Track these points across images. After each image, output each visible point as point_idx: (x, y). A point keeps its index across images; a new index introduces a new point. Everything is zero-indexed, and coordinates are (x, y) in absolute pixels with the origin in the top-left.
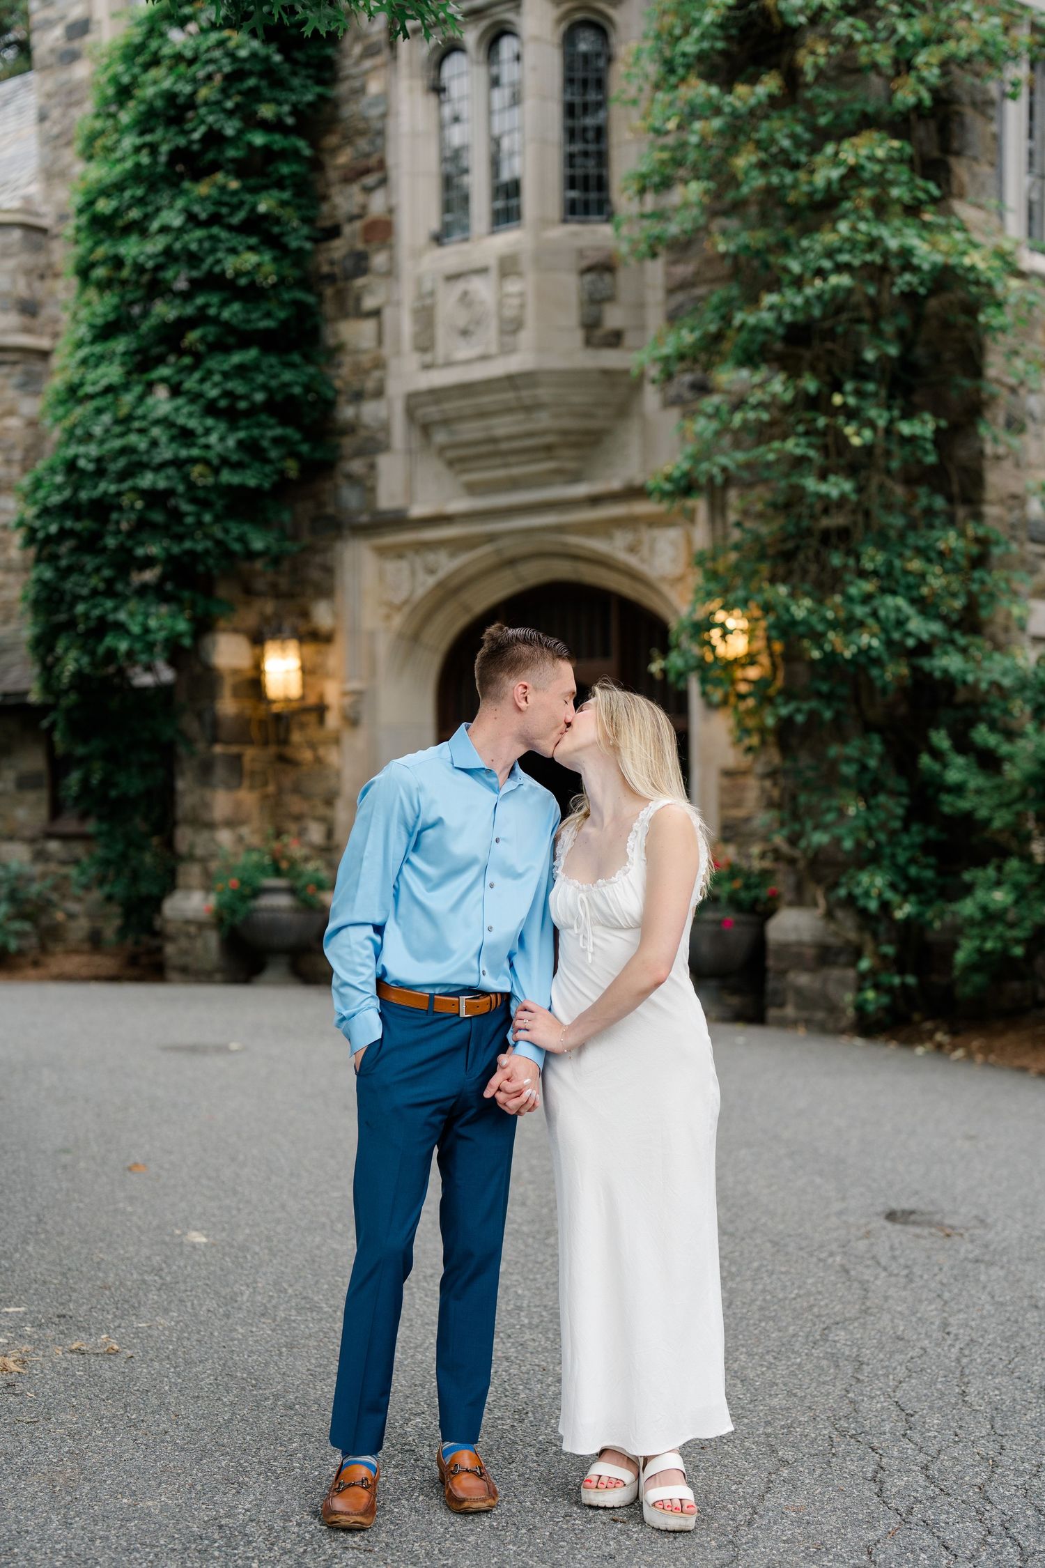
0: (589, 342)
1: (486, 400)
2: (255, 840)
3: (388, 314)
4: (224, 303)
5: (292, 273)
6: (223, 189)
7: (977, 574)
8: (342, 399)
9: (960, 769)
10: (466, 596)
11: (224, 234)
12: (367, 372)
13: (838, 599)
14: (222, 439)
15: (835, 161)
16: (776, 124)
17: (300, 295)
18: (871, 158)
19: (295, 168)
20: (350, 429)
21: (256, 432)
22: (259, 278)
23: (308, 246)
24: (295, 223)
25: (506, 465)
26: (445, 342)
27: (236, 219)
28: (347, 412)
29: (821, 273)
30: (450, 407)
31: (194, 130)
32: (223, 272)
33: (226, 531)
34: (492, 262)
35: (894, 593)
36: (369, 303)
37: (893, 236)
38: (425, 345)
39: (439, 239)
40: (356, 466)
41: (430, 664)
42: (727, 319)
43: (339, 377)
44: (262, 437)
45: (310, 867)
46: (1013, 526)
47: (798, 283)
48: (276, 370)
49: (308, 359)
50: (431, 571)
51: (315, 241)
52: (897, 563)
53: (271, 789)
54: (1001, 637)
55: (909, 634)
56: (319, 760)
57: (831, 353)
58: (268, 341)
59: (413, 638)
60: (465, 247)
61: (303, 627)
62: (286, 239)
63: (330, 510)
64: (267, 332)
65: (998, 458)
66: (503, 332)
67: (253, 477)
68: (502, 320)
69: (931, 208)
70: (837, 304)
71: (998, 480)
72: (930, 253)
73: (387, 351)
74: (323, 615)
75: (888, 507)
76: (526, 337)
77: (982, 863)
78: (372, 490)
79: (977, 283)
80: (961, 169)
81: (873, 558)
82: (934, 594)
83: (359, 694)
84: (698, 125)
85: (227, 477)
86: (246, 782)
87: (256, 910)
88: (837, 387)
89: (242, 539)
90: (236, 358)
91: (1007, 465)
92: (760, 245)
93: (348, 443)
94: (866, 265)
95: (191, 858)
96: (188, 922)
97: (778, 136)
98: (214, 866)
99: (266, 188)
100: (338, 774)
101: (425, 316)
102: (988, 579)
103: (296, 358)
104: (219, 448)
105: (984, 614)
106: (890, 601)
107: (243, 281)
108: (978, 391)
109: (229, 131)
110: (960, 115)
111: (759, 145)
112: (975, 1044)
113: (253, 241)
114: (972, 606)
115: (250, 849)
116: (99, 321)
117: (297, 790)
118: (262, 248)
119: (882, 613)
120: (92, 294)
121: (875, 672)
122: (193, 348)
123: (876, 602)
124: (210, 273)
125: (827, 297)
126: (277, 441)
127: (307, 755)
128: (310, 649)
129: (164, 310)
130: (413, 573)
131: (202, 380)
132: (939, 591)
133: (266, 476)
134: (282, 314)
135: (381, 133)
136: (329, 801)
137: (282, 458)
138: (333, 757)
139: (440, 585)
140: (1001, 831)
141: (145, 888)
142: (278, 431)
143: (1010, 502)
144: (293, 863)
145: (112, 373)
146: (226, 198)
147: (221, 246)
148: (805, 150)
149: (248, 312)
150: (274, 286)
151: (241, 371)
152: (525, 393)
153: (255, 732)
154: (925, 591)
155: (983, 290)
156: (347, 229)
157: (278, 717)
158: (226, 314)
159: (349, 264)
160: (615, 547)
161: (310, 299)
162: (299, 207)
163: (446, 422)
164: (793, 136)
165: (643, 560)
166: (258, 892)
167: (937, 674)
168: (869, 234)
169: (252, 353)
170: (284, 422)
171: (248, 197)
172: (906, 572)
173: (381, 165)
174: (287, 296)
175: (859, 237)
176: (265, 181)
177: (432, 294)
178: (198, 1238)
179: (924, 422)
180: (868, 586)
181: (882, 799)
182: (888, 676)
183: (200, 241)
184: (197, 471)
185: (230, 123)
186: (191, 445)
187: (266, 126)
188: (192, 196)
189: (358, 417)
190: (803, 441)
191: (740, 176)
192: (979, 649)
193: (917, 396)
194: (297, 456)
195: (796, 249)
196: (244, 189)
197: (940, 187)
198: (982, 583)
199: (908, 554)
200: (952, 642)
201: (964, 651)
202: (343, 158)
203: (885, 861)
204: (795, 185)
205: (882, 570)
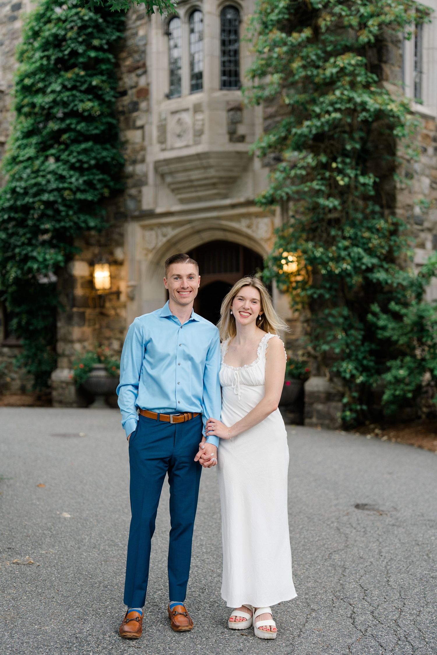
0: (231, 140)
1: (188, 164)
2: (90, 348)
3: (147, 128)
4: (78, 123)
5: (107, 111)
6: (78, 75)
7: (393, 238)
8: (127, 163)
9: (384, 320)
10: (179, 246)
11: (78, 94)
12: (138, 152)
13: (334, 248)
14: (77, 180)
15: (334, 65)
16: (309, 49)
17: (110, 120)
18: (349, 64)
19: (108, 66)
20: (131, 176)
21: (91, 177)
22: (93, 113)
23: (113, 100)
24: (108, 90)
25: (197, 191)
26: (171, 140)
27: (83, 88)
28: (129, 169)
29: (328, 112)
30: (173, 167)
31: (65, 50)
32: (78, 110)
33: (79, 218)
34: (191, 106)
35: (357, 246)
36: (139, 123)
37: (358, 97)
38: (162, 141)
39: (168, 96)
40: (133, 191)
42: (289, 131)
43: (126, 154)
44: (94, 179)
45: (113, 359)
46: (408, 218)
47: (318, 116)
48: (100, 151)
49: (113, 146)
50: (164, 235)
51: (116, 97)
52: (359, 233)
53: (97, 326)
54: (403, 264)
55: (363, 264)
56: (117, 315)
57: (332, 145)
58: (96, 139)
60: (179, 100)
61: (111, 259)
62: (104, 96)
63: (122, 210)
64: (96, 135)
65: (402, 189)
66: (195, 136)
67: (90, 196)
68: (195, 131)
69: (374, 85)
70: (335, 125)
71: (402, 199)
72: (374, 104)
73: (146, 143)
74: (119, 254)
75: (356, 210)
76: (205, 138)
77: (395, 358)
78: (140, 202)
79: (393, 116)
80: (387, 69)
81: (349, 231)
82: (374, 247)
83: (134, 287)
84: (277, 50)
85: (79, 196)
86: (87, 324)
87: (90, 377)
88: (334, 160)
89: (85, 222)
90: (83, 146)
91: (406, 192)
92: (303, 100)
93: (130, 182)
94: (347, 109)
95: (63, 355)
96: (62, 382)
97: (311, 54)
98: (73, 359)
99: (96, 75)
100: (125, 320)
101: (163, 129)
102: (397, 240)
103: (108, 146)
104: (76, 184)
105: (396, 254)
106: (356, 250)
107: (86, 114)
108: (394, 161)
109: (80, 51)
110: (386, 46)
111: (302, 58)
112: (392, 434)
113: (90, 97)
114: (390, 251)
115: (88, 352)
116: (25, 130)
117: (108, 327)
118: (94, 100)
119: (352, 255)
120: (22, 118)
121: (348, 280)
122: (65, 142)
123: (350, 250)
124: (72, 110)
125: (331, 122)
126: (100, 181)
127: (112, 312)
128: (114, 268)
129: (53, 126)
130: (157, 236)
131: (69, 155)
132: (377, 246)
133: (95, 195)
134: (102, 128)
135: (144, 52)
136: (122, 332)
137: (102, 188)
138: (123, 313)
139: (168, 241)
140: (402, 345)
141: (45, 368)
142: (101, 177)
143: (407, 208)
144: (106, 357)
145: (31, 152)
146: (79, 79)
147: (77, 99)
148: (322, 60)
149: (88, 126)
150: (99, 116)
151: (85, 151)
152: (204, 161)
153: (90, 303)
154: (370, 245)
155: (396, 119)
156: (130, 92)
157: (100, 297)
158: (79, 127)
159: (131, 107)
160: (242, 226)
161: (114, 122)
162: (109, 83)
163: (171, 173)
164: (317, 55)
165: (253, 231)
166: (92, 370)
167: (375, 281)
168: (348, 96)
169: (90, 144)
170: (103, 173)
171: (88, 79)
172: (363, 238)
173: (144, 65)
174: (104, 120)
175: (344, 97)
176: (95, 72)
177: (165, 119)
178: (67, 515)
179: (370, 178)
180: (346, 243)
181: (353, 332)
182: (354, 282)
183: (68, 97)
184: (66, 193)
185: (81, 47)
186: (64, 182)
187: (96, 49)
188: (65, 78)
189: (134, 171)
190: (320, 182)
191: (295, 71)
192: (393, 269)
193: (368, 164)
194: (107, 186)
195: (318, 102)
196: (87, 75)
197: (378, 76)
198: (395, 241)
199: (364, 230)
200: (382, 266)
201: (387, 270)
202: (128, 62)
203: (353, 358)
204: (318, 75)
205: (353, 236)
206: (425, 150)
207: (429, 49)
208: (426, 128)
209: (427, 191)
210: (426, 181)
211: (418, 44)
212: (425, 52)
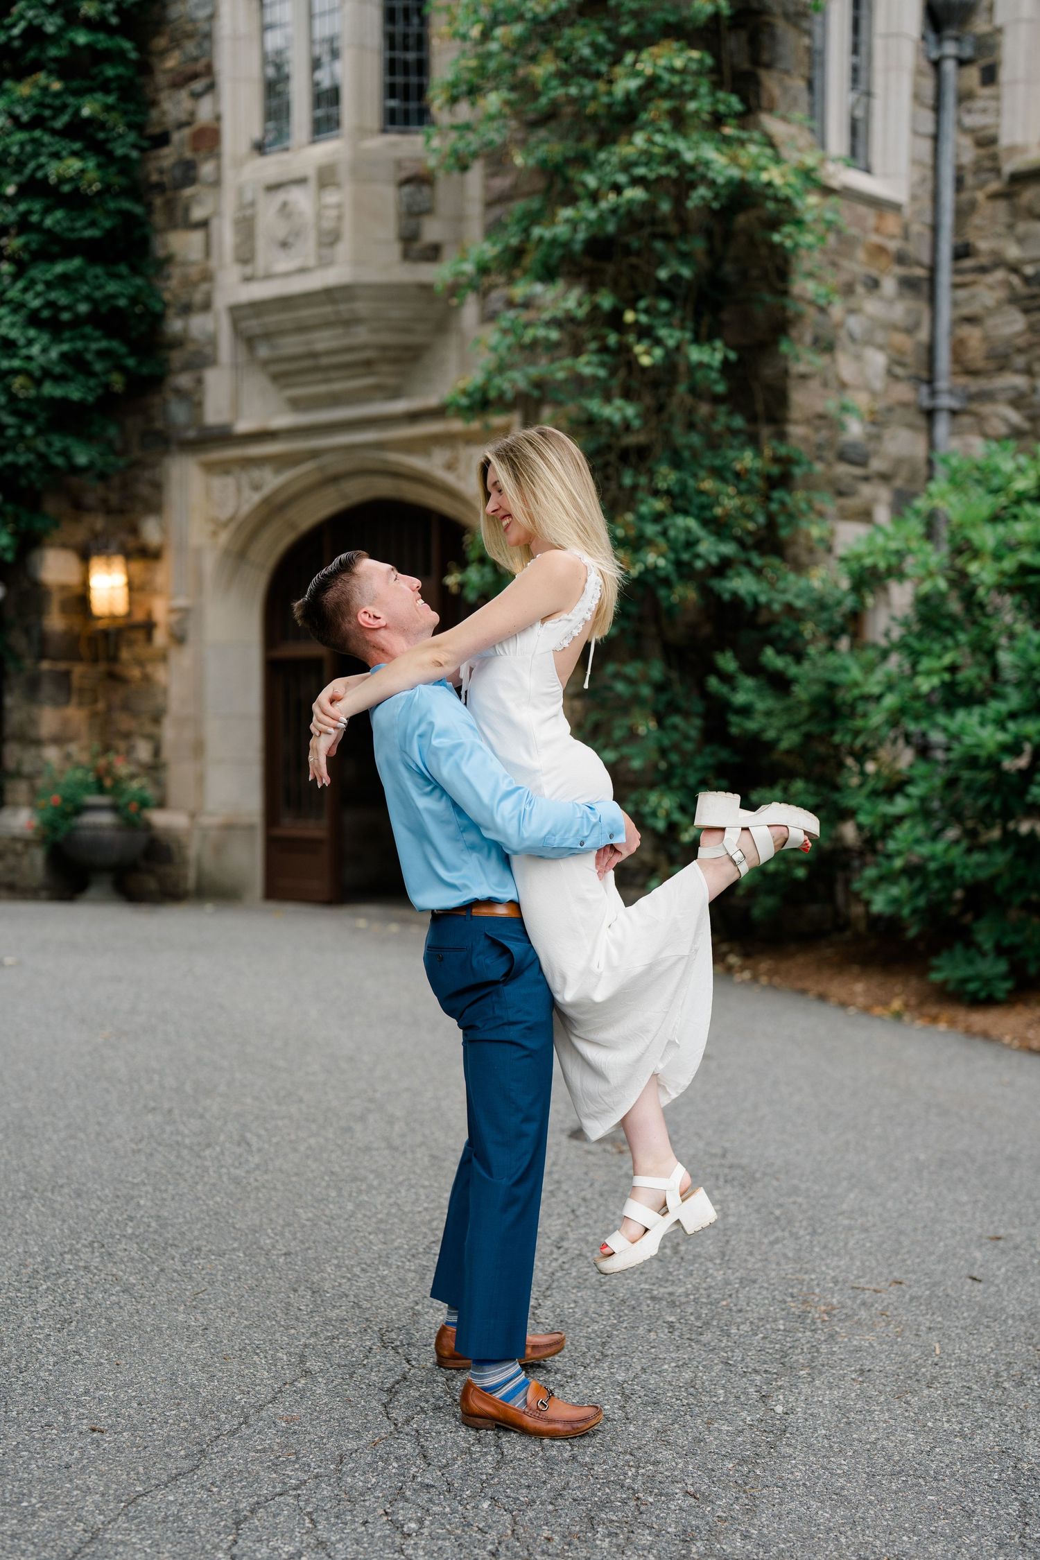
0: (406, 256)
1: (306, 313)
2: (84, 757)
3: (214, 224)
4: (47, 211)
5: (119, 181)
6: (45, 89)
7: (777, 494)
8: (171, 312)
9: (748, 690)
10: (292, 513)
11: (47, 139)
12: (195, 285)
13: (630, 517)
14: (45, 350)
15: (633, 71)
16: (577, 31)
17: (126, 205)
18: (672, 70)
19: (121, 70)
20: (179, 342)
21: (79, 345)
22: (83, 185)
23: (135, 154)
24: (121, 129)
25: (327, 381)
26: (267, 256)
27: (59, 124)
28: (175, 325)
29: (618, 189)
30: (273, 320)
31: (14, 25)
32: (46, 178)
33: (49, 444)
34: (311, 172)
35: (686, 513)
36: (197, 214)
37: (690, 149)
38: (245, 257)
39: (260, 148)
40: (184, 380)
41: (257, 582)
42: (526, 233)
43: (168, 289)
44: (86, 349)
45: (135, 785)
46: (820, 447)
47: (593, 197)
48: (102, 281)
49: (135, 270)
50: (256, 488)
51: (142, 150)
52: (691, 482)
53: (101, 706)
54: (804, 558)
55: (698, 556)
56: (147, 678)
57: (634, 268)
58: (94, 251)
59: (239, 555)
60: (285, 156)
61: (131, 543)
62: (110, 146)
63: (159, 425)
64: (92, 240)
65: (803, 377)
66: (321, 244)
67: (78, 390)
68: (321, 233)
69: (732, 121)
70: (633, 219)
71: (803, 400)
72: (726, 167)
73: (213, 263)
74: (151, 532)
75: (691, 426)
76: (344, 249)
77: (769, 783)
78: (199, 405)
79: (776, 199)
80: (771, 83)
81: (667, 477)
82: (727, 515)
83: (185, 612)
84: (499, 32)
85: (49, 389)
86: (75, 699)
87: (76, 828)
88: (632, 303)
89: (65, 453)
90: (59, 268)
91: (814, 384)
92: (559, 158)
93: (177, 357)
94: (660, 179)
95: (18, 775)
96: (15, 839)
97: (578, 44)
98: (40, 783)
99: (90, 90)
100: (165, 691)
101: (246, 227)
102: (788, 499)
103: (123, 269)
104: (42, 360)
105: (784, 533)
106: (681, 521)
107: (66, 188)
108: (783, 309)
109: (50, 29)
110: (770, 25)
111: (560, 54)
112: (765, 965)
113: (77, 146)
114: (771, 524)
115: (78, 766)
117: (126, 707)
118: (87, 154)
119: (672, 533)
121: (662, 592)
122: (16, 256)
123: (667, 522)
124: (32, 177)
125: (622, 211)
126: (102, 354)
127: (136, 673)
128: (137, 567)
130: (239, 490)
131: (25, 290)
132: (733, 512)
133: (90, 389)
134: (108, 224)
135: (208, 36)
136: (157, 719)
137: (107, 372)
138: (160, 674)
139: (266, 501)
140: (788, 752)
142: (104, 344)
143: (817, 422)
144: (118, 781)
146: (48, 100)
147: (44, 150)
148: (608, 59)
149: (73, 220)
150: (99, 193)
151: (65, 281)
152: (343, 307)
153: (84, 649)
154: (718, 511)
155: (783, 207)
156: (176, 137)
157: (105, 634)
158: (49, 222)
159: (178, 173)
160: (433, 464)
161: (138, 210)
162: (125, 113)
163: (268, 336)
164: (594, 45)
165: (459, 478)
166: (80, 809)
167: (726, 596)
168: (665, 147)
169: (76, 263)
170: (109, 335)
171: (71, 100)
172: (701, 493)
173: (209, 70)
174: (112, 205)
175: (656, 150)
176: (86, 83)
177: (252, 204)
179: (714, 350)
180: (659, 505)
181: (676, 720)
182: (675, 598)
183: (22, 145)
184: (18, 383)
185: (51, 20)
186: (12, 356)
187: (91, 25)
188: (14, 97)
189: (186, 330)
190: (595, 359)
191: (540, 86)
192: (775, 570)
193: (726, 316)
194: (123, 369)
195: (596, 164)
196: (67, 91)
197: (744, 100)
198: (783, 504)
199: (702, 474)
200: (748, 564)
201: (758, 572)
202: (172, 62)
203: (675, 782)
204: (594, 96)
205: (676, 489)
206: (874, 285)
207: (888, 36)
208: (877, 230)
209: (878, 384)
210: (877, 360)
211: (863, 24)
212: (879, 44)
